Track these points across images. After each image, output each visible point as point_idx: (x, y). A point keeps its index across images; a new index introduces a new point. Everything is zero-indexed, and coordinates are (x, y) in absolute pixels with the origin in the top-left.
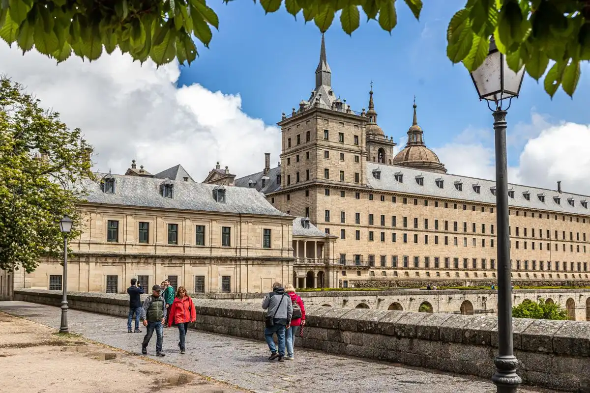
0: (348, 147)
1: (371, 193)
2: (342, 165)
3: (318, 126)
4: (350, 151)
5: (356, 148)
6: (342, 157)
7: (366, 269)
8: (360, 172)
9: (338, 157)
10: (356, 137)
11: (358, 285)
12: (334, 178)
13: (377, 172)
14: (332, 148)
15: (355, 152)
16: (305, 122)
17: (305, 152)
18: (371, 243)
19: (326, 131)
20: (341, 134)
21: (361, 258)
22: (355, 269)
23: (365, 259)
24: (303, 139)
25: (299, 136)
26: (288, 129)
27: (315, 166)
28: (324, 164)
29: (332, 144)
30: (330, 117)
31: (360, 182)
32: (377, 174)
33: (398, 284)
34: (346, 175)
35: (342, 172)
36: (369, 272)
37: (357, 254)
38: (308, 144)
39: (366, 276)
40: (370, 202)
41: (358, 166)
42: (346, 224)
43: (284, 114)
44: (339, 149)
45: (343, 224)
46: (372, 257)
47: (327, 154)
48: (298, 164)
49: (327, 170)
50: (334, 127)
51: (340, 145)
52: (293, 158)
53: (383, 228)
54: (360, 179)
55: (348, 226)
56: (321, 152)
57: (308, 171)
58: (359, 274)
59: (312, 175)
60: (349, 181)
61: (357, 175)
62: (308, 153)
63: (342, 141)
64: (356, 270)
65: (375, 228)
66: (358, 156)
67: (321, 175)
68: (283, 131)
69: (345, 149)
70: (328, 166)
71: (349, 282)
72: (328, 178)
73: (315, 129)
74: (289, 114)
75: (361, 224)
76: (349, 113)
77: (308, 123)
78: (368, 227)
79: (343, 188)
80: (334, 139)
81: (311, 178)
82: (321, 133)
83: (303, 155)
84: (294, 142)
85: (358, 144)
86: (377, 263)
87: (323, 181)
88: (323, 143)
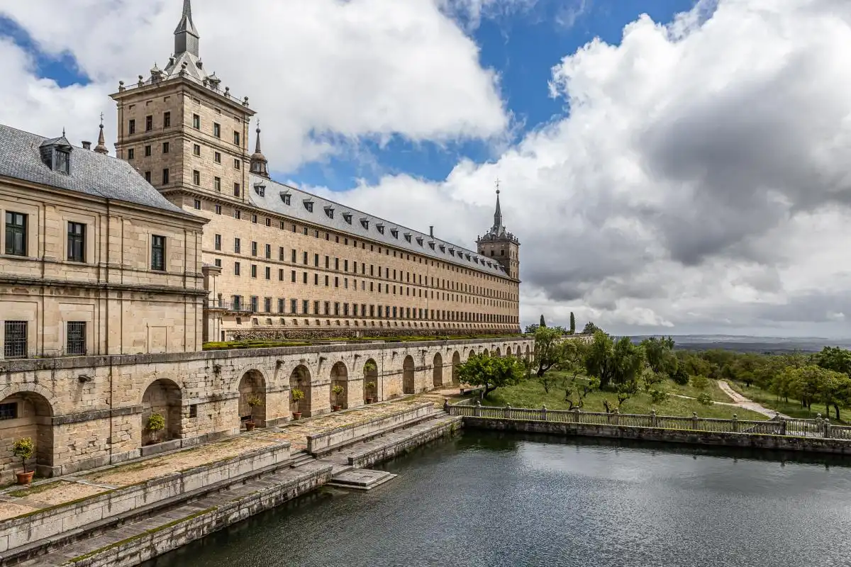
0: (226, 145)
1: (254, 213)
2: (218, 169)
3: (185, 106)
4: (229, 152)
5: (236, 149)
6: (218, 158)
7: (247, 315)
8: (240, 182)
9: (213, 156)
10: (236, 134)
11: (239, 336)
12: (207, 186)
13: (261, 187)
14: (205, 142)
15: (235, 154)
16: (163, 98)
17: (162, 142)
18: (253, 281)
19: (196, 117)
20: (217, 125)
21: (241, 300)
22: (234, 314)
23: (247, 301)
24: (158, 123)
25: (150, 118)
26: (130, 107)
27: (181, 163)
28: (191, 163)
29: (204, 136)
30: (202, 97)
31: (241, 197)
32: (260, 190)
33: (286, 336)
34: (223, 183)
35: (217, 179)
36: (251, 320)
37: (237, 294)
38: (167, 130)
39: (247, 325)
40: (253, 225)
41: (239, 174)
42: (222, 252)
43: (121, 83)
44: (214, 146)
45: (218, 251)
46: (254, 299)
47: (197, 150)
48: (148, 159)
49: (196, 173)
50: (208, 114)
51: (214, 140)
52: (139, 149)
53: (269, 262)
54: (241, 191)
55: (225, 255)
56: (188, 146)
57: (166, 172)
58: (239, 321)
59: (174, 177)
60: (227, 192)
61: (237, 185)
62: (166, 145)
63: (218, 135)
64: (235, 317)
65: (258, 260)
66: (238, 161)
67: (188, 179)
68: (121, 107)
69: (222, 148)
70: (198, 167)
71: (226, 333)
72: (198, 184)
73: (179, 110)
74: (131, 84)
75: (242, 254)
76: (227, 97)
77: (167, 100)
78: (251, 259)
79: (219, 202)
80: (207, 131)
81: (171, 181)
82: (188, 118)
83: (157, 147)
84: (141, 127)
85: (238, 144)
86: (261, 308)
87: (192, 187)
88: (193, 132)
